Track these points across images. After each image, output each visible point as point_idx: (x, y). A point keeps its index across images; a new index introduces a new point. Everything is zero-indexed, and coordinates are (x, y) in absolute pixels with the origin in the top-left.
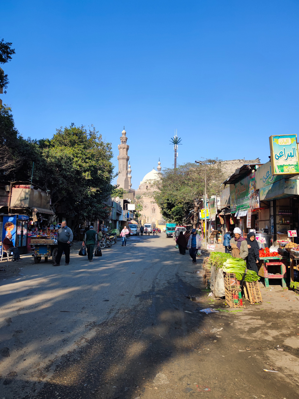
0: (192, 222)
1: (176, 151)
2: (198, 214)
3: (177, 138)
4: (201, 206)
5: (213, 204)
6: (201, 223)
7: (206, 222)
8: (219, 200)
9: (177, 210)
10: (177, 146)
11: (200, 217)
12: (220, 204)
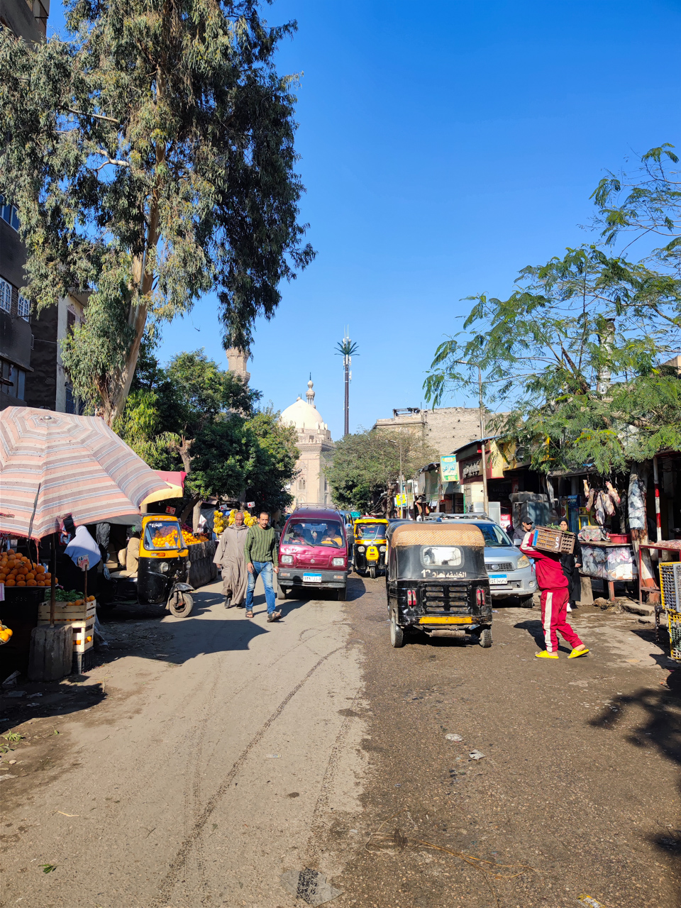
0: (383, 509)
1: (347, 368)
2: (392, 499)
3: (349, 343)
4: (396, 490)
5: (410, 489)
6: (396, 512)
7: (402, 512)
8: (417, 484)
9: (361, 492)
10: (350, 358)
11: (396, 503)
12: (417, 491)
